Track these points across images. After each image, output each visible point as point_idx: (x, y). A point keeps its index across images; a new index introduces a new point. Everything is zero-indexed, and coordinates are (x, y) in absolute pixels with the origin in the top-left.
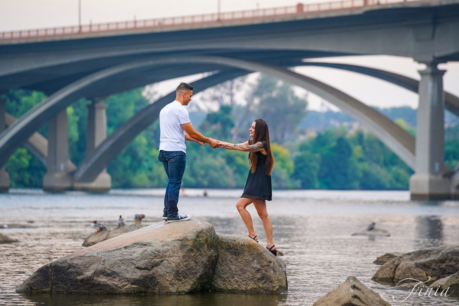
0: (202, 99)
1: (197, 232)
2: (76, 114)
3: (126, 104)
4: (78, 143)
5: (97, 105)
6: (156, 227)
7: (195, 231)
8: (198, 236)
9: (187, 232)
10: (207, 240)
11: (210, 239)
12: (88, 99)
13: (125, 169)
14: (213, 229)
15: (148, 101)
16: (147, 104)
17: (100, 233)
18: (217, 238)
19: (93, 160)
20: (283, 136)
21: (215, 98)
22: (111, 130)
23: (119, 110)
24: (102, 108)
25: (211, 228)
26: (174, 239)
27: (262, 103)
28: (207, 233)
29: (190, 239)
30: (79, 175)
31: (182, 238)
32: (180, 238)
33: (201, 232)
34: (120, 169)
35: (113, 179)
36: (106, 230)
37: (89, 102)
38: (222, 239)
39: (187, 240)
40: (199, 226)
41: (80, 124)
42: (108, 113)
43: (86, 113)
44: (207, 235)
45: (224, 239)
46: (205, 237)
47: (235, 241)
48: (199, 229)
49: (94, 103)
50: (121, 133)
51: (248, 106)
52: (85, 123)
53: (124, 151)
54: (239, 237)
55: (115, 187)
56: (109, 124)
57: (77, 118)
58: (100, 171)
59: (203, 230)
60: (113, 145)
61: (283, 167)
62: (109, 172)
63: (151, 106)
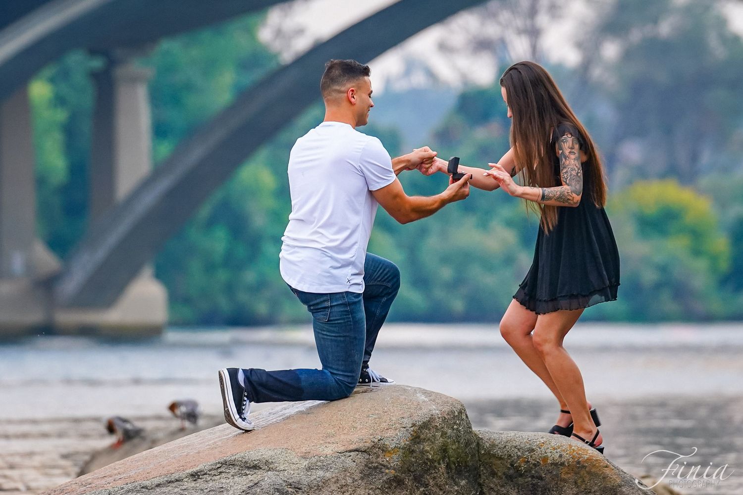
0: (444, 48)
1: (414, 425)
2: (59, 101)
3: (210, 67)
4: (65, 190)
5: (120, 72)
6: (287, 411)
7: (408, 422)
8: (416, 439)
9: (384, 425)
10: (444, 450)
11: (454, 447)
12: (93, 52)
13: (210, 267)
14: (464, 417)
15: (275, 56)
16: (272, 66)
17: (126, 446)
18: (478, 444)
19: (113, 238)
20: (694, 158)
21: (482, 45)
22: (165, 149)
23: (189, 87)
24: (134, 80)
25: (456, 414)
26: (342, 449)
27: (627, 55)
28: (445, 429)
29: (393, 446)
30: (70, 286)
31: (367, 445)
32: (361, 445)
33: (425, 425)
34: (195, 266)
35: (175, 298)
36: (144, 439)
37: (97, 63)
38: (493, 445)
39: (384, 449)
40: (419, 407)
41: (69, 131)
42: (157, 98)
43: (87, 99)
44: (444, 434)
45: (500, 446)
46: (440, 441)
47: (533, 450)
48: (420, 416)
49: (112, 63)
50: (197, 153)
51: (586, 66)
52: (86, 127)
53: (205, 211)
54: (545, 439)
55: (179, 323)
56: (160, 131)
57: (61, 115)
58: (133, 274)
59: (432, 419)
60: (171, 194)
61: (697, 252)
62: (160, 275)
63: (285, 69)
